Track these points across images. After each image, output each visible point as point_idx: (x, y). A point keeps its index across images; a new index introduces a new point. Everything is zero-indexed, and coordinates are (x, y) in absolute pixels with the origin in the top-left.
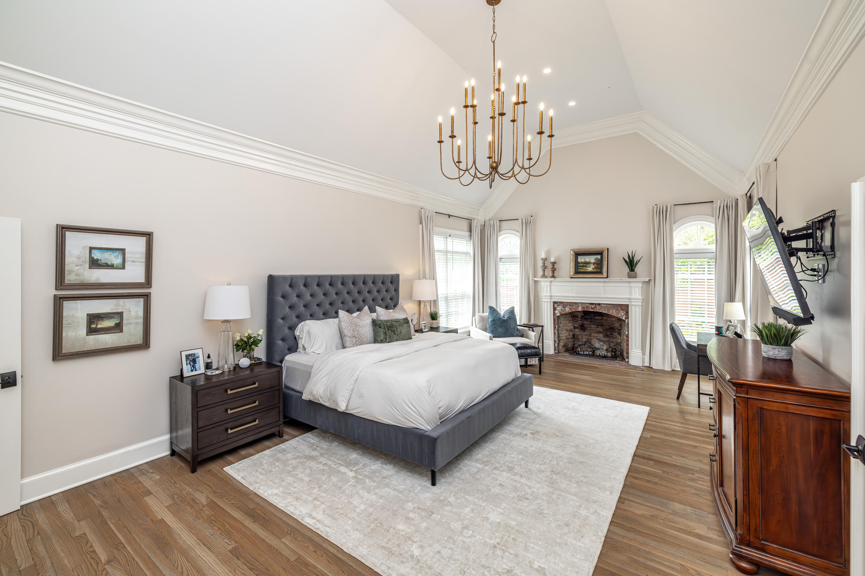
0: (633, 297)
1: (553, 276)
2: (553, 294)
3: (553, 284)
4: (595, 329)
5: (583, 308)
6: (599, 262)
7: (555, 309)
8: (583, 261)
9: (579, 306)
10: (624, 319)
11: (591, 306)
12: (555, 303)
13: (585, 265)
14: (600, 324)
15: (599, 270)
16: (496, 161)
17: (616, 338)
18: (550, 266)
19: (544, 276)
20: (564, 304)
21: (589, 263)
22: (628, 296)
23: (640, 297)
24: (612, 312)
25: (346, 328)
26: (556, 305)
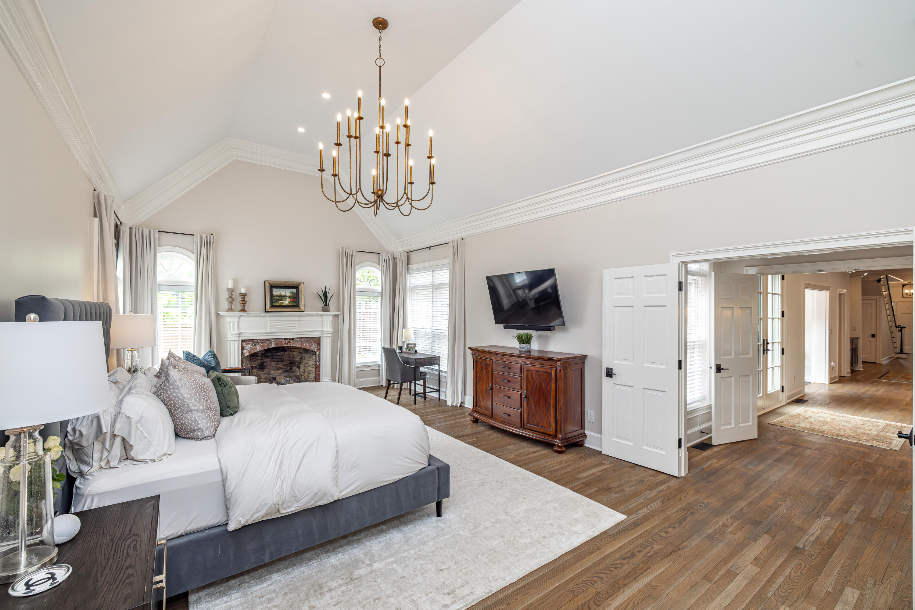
0: (325, 329)
1: (243, 310)
2: (241, 331)
3: (242, 319)
4: (275, 366)
5: (277, 344)
6: (294, 296)
7: (243, 348)
8: (278, 294)
9: (271, 343)
10: (316, 351)
11: (284, 341)
12: (243, 341)
13: (280, 298)
14: (281, 360)
15: (295, 304)
16: (382, 189)
17: (295, 371)
18: (240, 299)
19: (231, 310)
20: (253, 342)
21: (285, 296)
22: (320, 329)
23: (331, 329)
24: (306, 345)
25: (191, 397)
26: (244, 344)
